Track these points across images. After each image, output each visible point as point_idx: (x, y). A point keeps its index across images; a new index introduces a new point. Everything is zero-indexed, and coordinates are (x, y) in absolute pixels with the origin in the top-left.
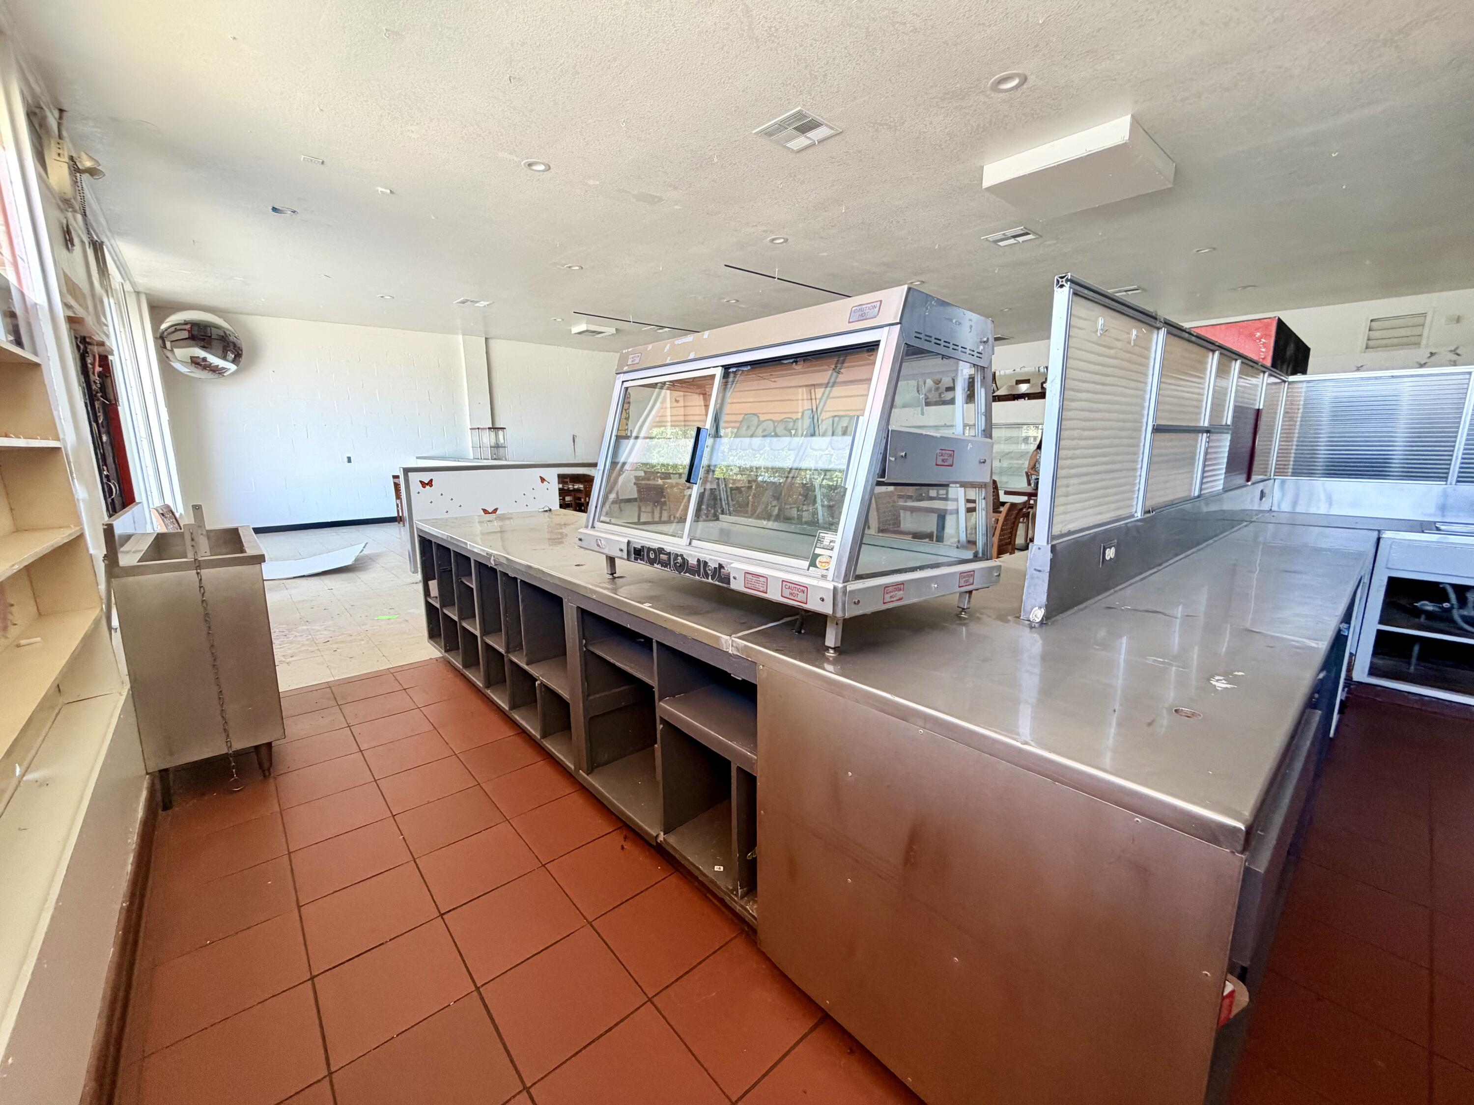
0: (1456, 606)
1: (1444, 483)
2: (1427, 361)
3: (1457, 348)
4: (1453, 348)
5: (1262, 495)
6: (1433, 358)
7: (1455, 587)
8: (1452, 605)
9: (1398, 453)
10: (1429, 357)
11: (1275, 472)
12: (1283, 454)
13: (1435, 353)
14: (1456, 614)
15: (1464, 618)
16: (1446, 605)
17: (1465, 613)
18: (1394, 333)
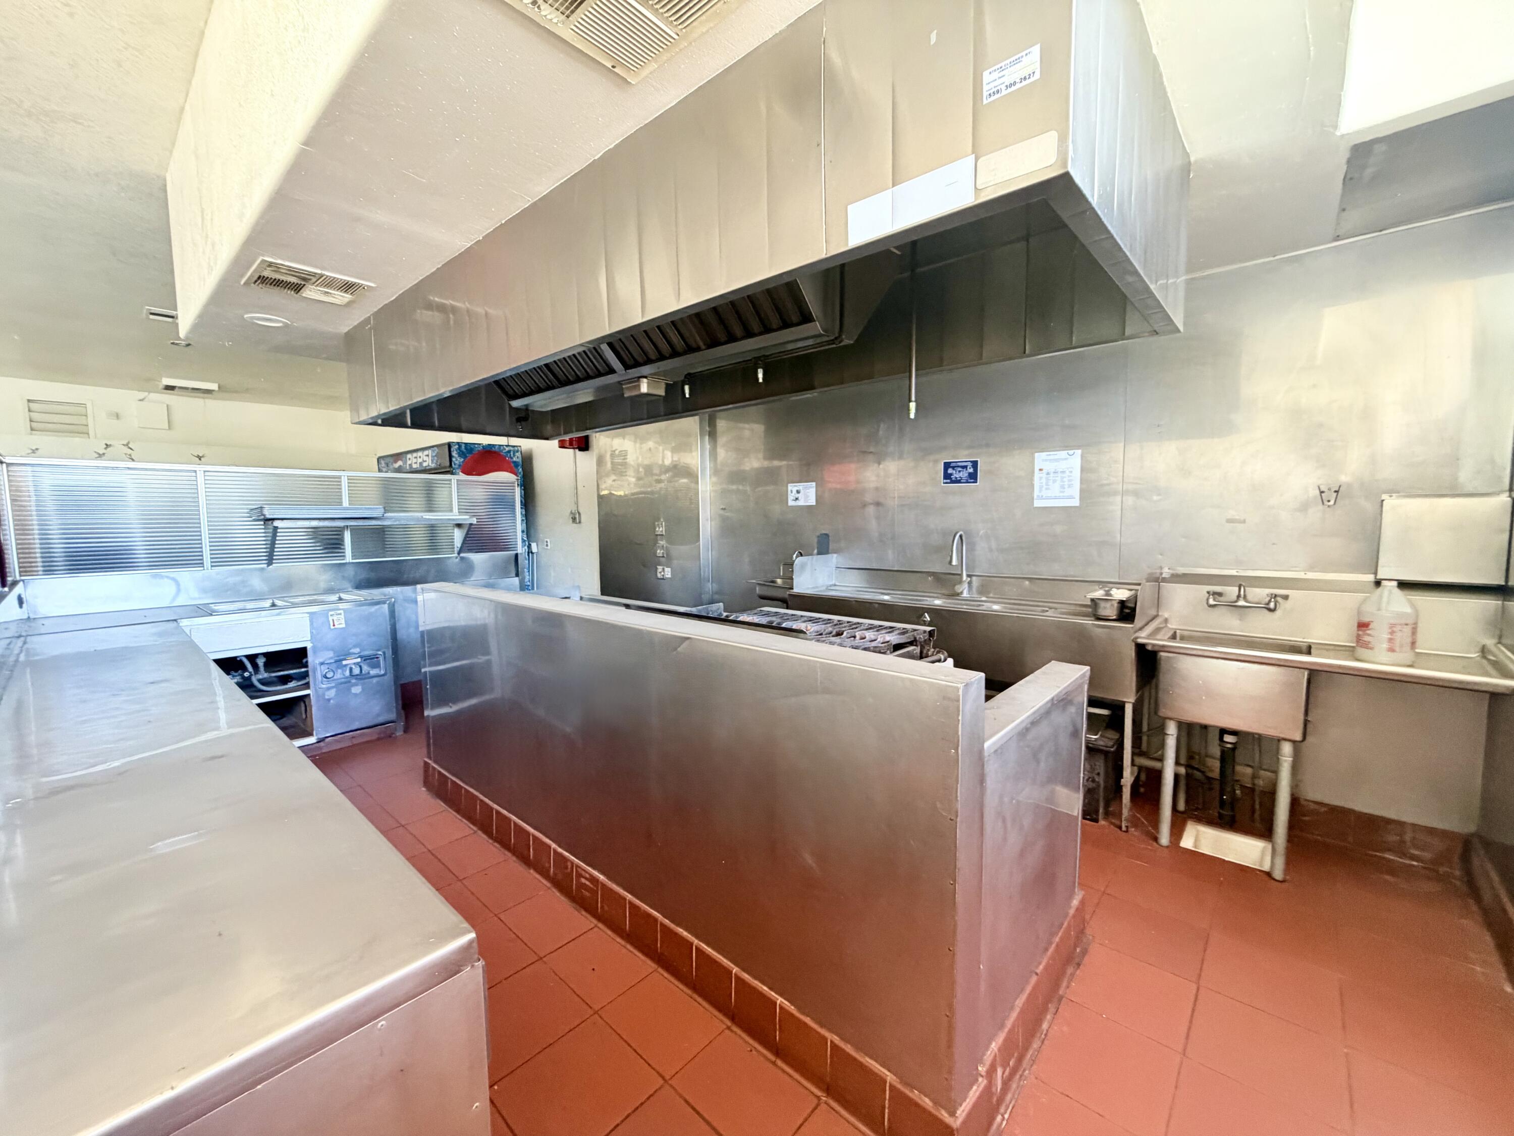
0: (253, 673)
1: (202, 568)
2: (104, 451)
3: (128, 443)
4: (125, 443)
5: (21, 601)
6: (109, 449)
7: (248, 657)
8: (250, 673)
9: (139, 545)
10: (106, 448)
11: (20, 572)
12: (24, 550)
13: (110, 445)
14: (254, 680)
15: (260, 681)
16: (246, 674)
17: (260, 677)
18: (56, 418)
